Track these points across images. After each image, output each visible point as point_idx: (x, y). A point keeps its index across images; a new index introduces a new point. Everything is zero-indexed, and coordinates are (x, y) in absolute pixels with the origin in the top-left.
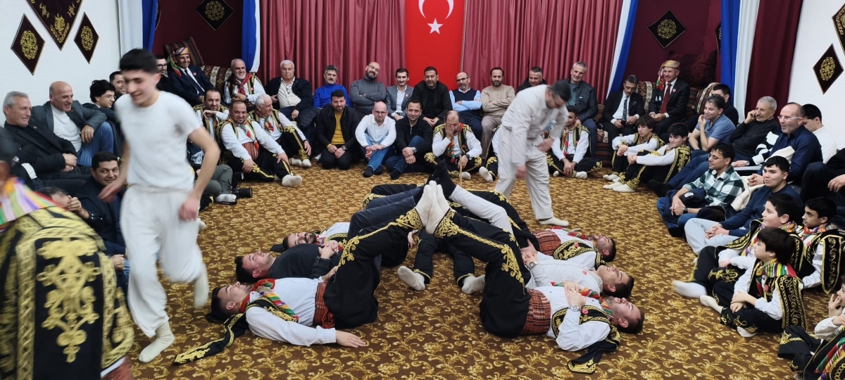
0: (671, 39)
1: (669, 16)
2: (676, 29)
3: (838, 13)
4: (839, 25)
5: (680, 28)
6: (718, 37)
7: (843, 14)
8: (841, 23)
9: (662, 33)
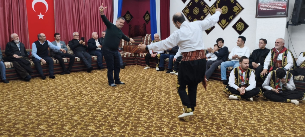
0: (130, 20)
1: (128, 12)
2: (131, 17)
3: (183, 10)
4: (185, 13)
5: (132, 17)
6: (145, 19)
7: (186, 10)
8: (185, 12)
9: (127, 18)
